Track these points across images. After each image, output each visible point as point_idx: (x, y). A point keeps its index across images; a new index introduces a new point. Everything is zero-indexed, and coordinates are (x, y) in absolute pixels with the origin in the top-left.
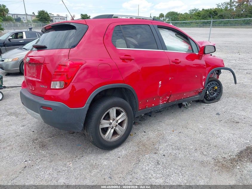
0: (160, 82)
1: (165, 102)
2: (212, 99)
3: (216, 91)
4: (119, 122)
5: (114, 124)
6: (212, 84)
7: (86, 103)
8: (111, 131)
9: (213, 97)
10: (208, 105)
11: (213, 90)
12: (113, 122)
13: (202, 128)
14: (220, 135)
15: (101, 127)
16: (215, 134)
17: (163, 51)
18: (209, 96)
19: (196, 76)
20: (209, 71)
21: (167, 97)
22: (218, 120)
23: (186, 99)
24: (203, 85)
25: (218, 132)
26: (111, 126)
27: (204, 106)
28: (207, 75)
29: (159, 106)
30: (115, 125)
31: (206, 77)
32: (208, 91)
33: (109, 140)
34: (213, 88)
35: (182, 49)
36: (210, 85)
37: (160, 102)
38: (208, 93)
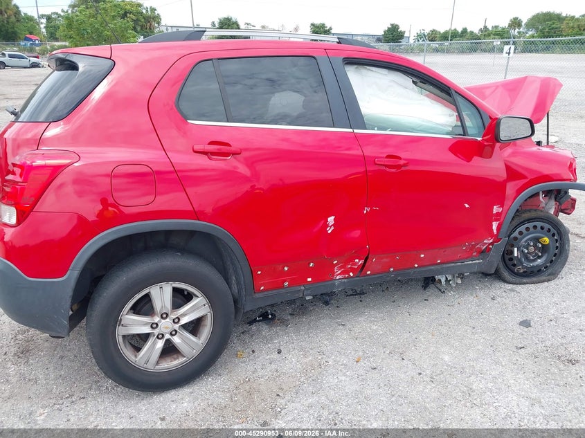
0: (331, 220)
1: (351, 274)
2: (532, 272)
3: (545, 249)
4: (184, 321)
5: (167, 328)
6: (532, 229)
7: (70, 268)
8: (154, 344)
9: (532, 267)
10: (512, 290)
11: (535, 246)
12: (163, 321)
13: (448, 365)
14: (487, 398)
15: (121, 331)
16: (473, 391)
17: (351, 130)
18: (521, 263)
19: (467, 206)
20: (519, 192)
21: (357, 260)
22: (516, 343)
23: (433, 267)
24: (495, 231)
25: (490, 385)
26: (156, 332)
27: (499, 292)
28: (507, 203)
29: (333, 282)
30: (169, 330)
31: (506, 207)
32: (516, 249)
33: (150, 367)
34: (537, 240)
35: (430, 125)
36: (524, 232)
37: (333, 273)
38: (516, 255)
